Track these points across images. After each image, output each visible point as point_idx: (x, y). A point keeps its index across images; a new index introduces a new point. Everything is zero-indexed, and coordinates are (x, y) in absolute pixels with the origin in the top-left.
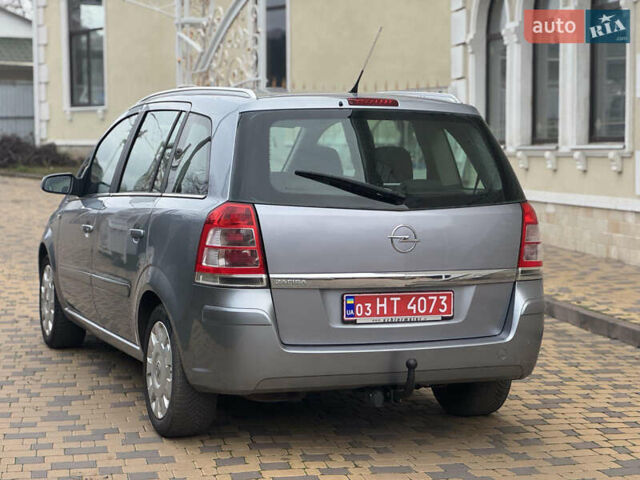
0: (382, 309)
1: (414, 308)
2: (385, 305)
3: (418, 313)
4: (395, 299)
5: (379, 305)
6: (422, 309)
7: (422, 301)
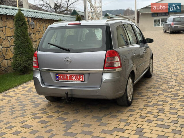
0: (65, 78)
1: (73, 78)
2: (66, 77)
4: (68, 76)
6: (75, 79)
7: (75, 77)
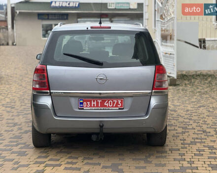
1: (107, 104)
2: (95, 103)
3: (109, 106)
4: (99, 101)
5: (93, 103)
7: (111, 102)
